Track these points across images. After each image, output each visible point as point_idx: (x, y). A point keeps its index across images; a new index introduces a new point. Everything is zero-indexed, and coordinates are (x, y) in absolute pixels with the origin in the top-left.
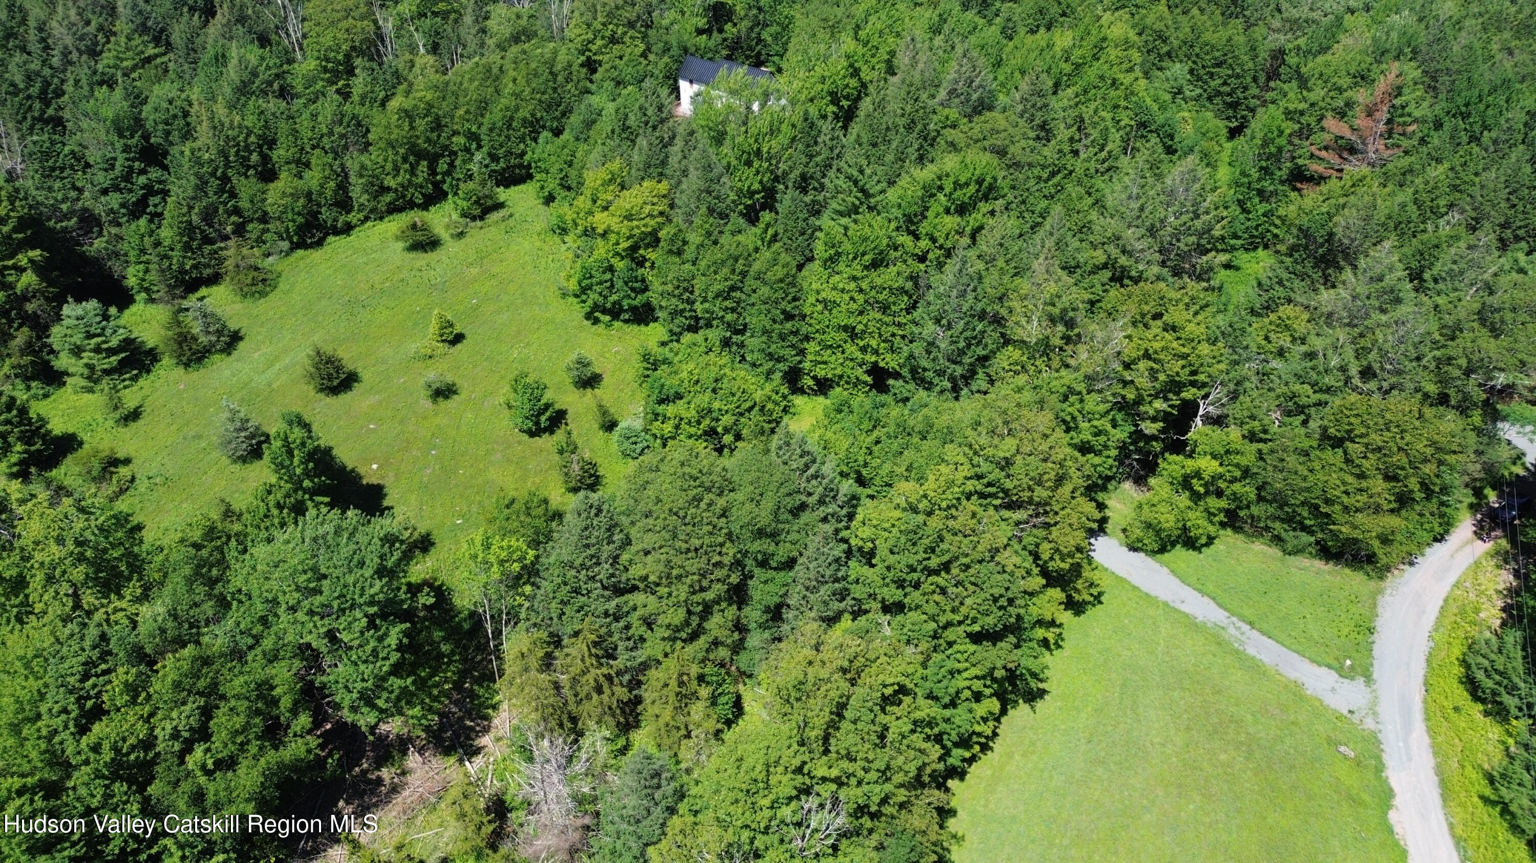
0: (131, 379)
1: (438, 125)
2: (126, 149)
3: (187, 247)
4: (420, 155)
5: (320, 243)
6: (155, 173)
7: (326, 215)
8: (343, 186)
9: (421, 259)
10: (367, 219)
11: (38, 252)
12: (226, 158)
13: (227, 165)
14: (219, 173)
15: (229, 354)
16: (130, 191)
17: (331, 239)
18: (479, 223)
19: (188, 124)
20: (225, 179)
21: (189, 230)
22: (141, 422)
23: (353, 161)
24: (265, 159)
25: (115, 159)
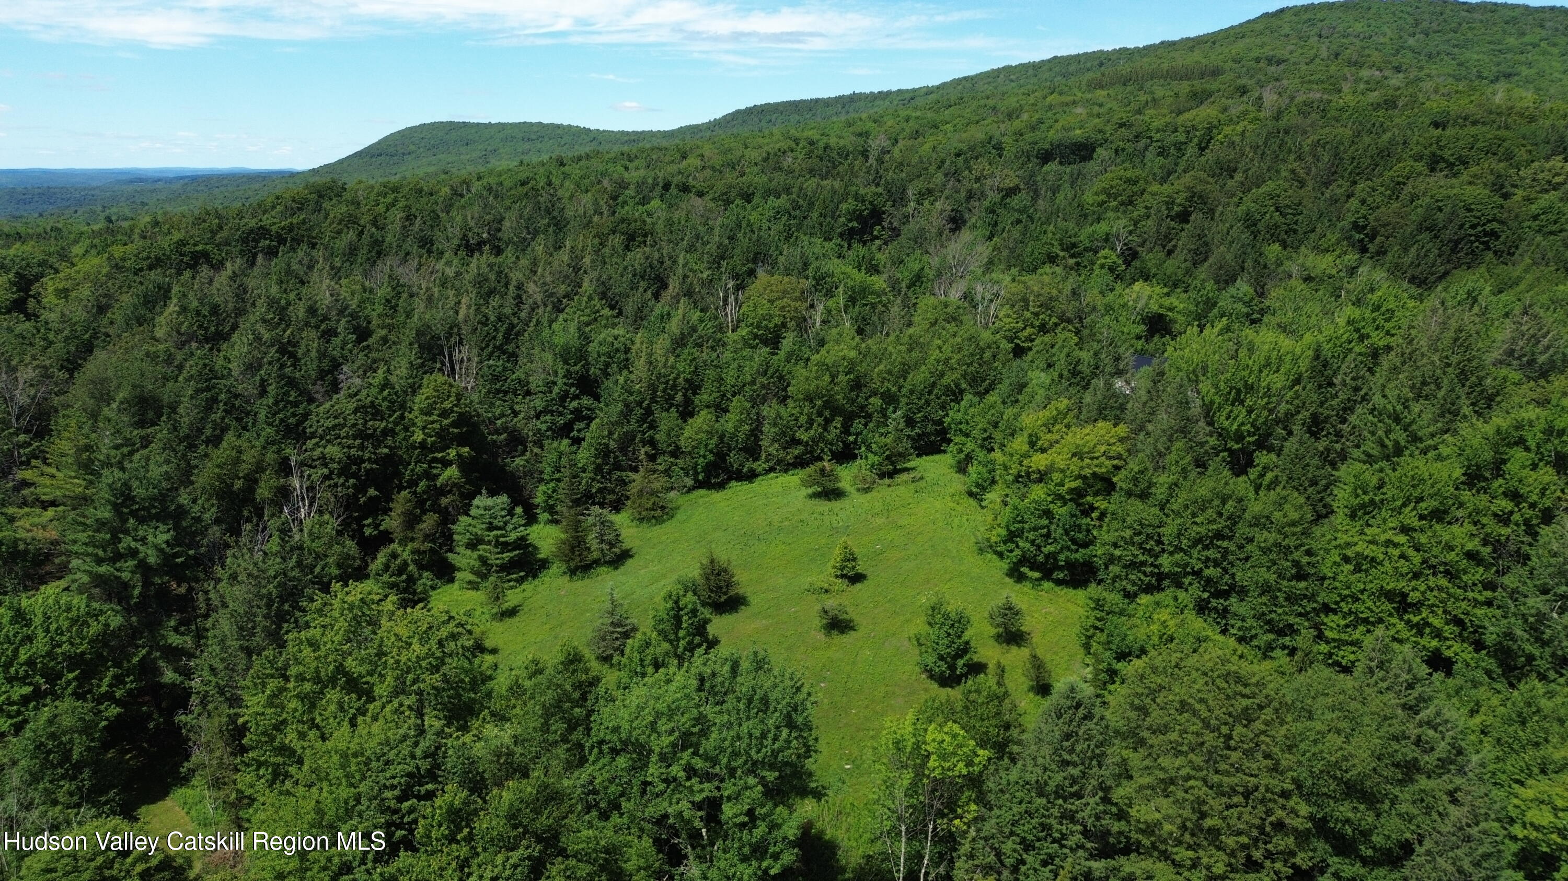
0: (516, 580)
1: (857, 385)
2: (568, 375)
3: (598, 469)
4: (836, 410)
5: (721, 486)
6: (586, 401)
7: (734, 458)
8: (756, 433)
9: (823, 506)
10: (772, 470)
11: (467, 449)
12: (655, 391)
13: (653, 400)
14: (644, 405)
15: (616, 568)
16: (561, 414)
17: (733, 483)
18: (887, 481)
19: (627, 360)
20: (649, 412)
21: (604, 452)
22: (515, 620)
23: (769, 410)
24: (688, 402)
25: (555, 383)
